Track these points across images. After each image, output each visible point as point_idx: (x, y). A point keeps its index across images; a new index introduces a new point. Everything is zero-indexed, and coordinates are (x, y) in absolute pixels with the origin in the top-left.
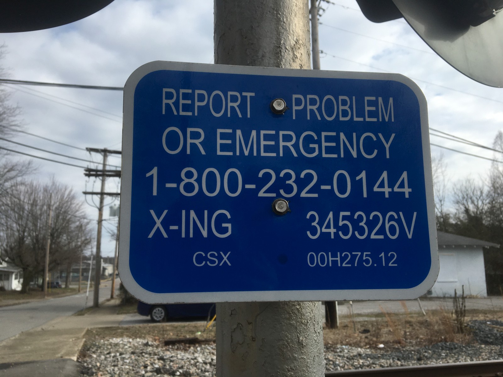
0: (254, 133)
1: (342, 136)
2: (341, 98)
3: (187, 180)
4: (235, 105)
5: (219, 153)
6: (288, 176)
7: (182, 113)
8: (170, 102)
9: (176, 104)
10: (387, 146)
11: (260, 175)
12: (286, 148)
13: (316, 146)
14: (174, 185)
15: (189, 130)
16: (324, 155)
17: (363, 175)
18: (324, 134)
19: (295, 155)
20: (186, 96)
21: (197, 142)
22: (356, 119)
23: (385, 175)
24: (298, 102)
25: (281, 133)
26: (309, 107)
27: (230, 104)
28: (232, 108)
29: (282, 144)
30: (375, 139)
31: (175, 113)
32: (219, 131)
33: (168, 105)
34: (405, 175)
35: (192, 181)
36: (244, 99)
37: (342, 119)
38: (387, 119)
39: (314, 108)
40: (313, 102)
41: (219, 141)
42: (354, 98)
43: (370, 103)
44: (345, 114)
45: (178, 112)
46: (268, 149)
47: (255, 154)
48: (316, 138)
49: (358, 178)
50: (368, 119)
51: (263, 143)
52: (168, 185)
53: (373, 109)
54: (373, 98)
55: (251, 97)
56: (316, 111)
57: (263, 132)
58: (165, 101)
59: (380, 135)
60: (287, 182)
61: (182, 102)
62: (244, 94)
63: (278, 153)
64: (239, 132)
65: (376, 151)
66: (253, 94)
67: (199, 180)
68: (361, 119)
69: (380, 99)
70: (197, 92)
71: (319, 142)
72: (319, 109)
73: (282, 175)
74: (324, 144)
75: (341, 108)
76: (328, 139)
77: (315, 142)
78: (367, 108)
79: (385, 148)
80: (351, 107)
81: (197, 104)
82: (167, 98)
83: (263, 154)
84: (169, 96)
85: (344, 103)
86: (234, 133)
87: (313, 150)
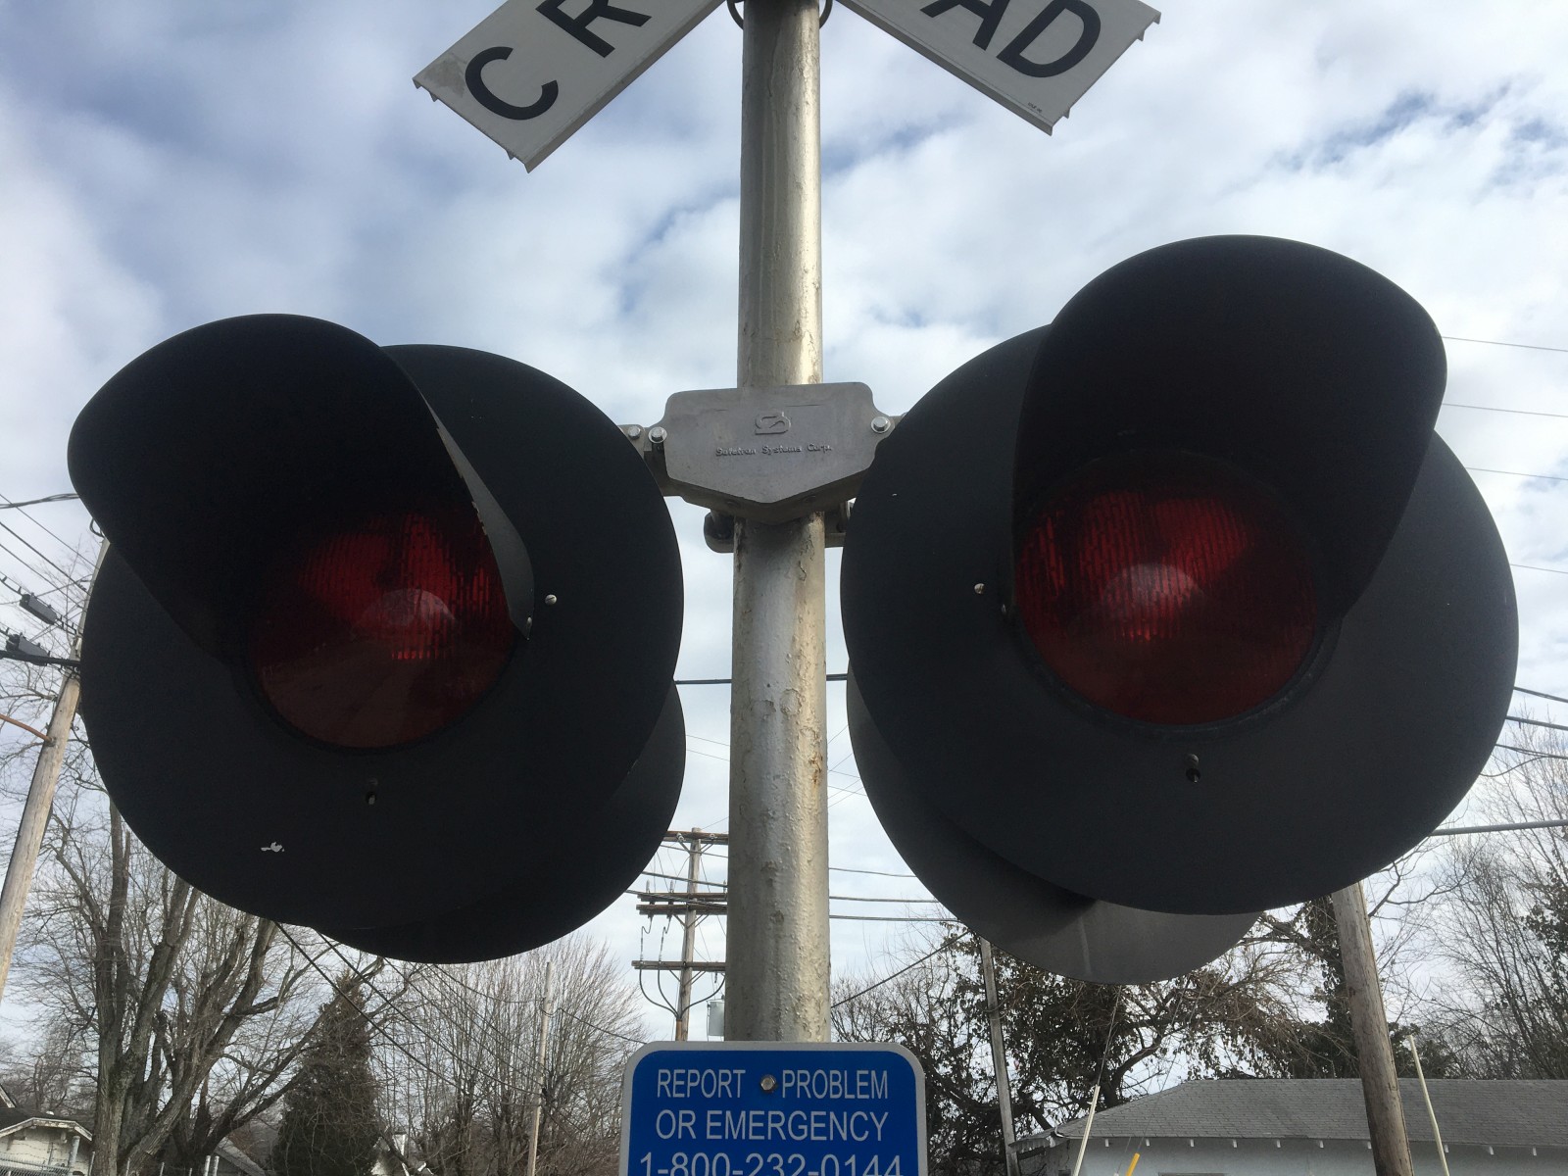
0: (743, 1114)
1: (832, 1116)
2: (832, 1072)
3: (677, 1167)
4: (726, 1084)
5: (709, 1137)
6: (775, 1161)
7: (675, 1095)
8: (665, 1084)
9: (670, 1085)
10: (879, 1127)
11: (748, 1160)
12: (774, 1130)
13: (805, 1127)
14: (666, 1172)
15: (682, 1112)
16: (813, 1138)
17: (852, 1160)
18: (813, 1113)
19: (784, 1138)
20: (680, 1077)
21: (688, 1125)
22: (847, 1096)
23: (875, 1159)
24: (789, 1078)
25: (771, 1113)
26: (799, 1084)
27: (721, 1083)
28: (723, 1087)
29: (771, 1125)
30: (866, 1119)
31: (669, 1095)
32: (710, 1113)
33: (662, 1087)
34: (897, 1159)
35: (682, 1166)
36: (735, 1076)
37: (832, 1096)
38: (880, 1097)
39: (805, 1084)
40: (803, 1078)
41: (709, 1124)
42: (846, 1072)
43: (863, 1078)
44: (836, 1090)
45: (672, 1093)
46: (756, 1131)
47: (744, 1137)
48: (805, 1118)
49: (847, 1164)
50: (860, 1096)
51: (752, 1124)
52: (660, 1172)
53: (866, 1084)
54: (866, 1072)
55: (742, 1075)
56: (806, 1088)
57: (752, 1113)
58: (660, 1083)
59: (872, 1114)
60: (775, 1168)
61: (676, 1083)
62: (735, 1072)
63: (766, 1136)
64: (728, 1113)
65: (867, 1133)
66: (744, 1072)
67: (689, 1166)
68: (852, 1096)
69: (873, 1073)
70: (691, 1071)
71: (808, 1123)
72: (810, 1086)
73: (769, 1160)
74: (814, 1125)
75: (832, 1084)
76: (818, 1119)
77: (804, 1123)
78: (859, 1084)
79: (876, 1128)
80: (842, 1083)
81: (690, 1084)
82: (662, 1080)
83: (751, 1137)
84: (664, 1077)
85: (836, 1078)
86: (724, 1115)
87: (801, 1132)
